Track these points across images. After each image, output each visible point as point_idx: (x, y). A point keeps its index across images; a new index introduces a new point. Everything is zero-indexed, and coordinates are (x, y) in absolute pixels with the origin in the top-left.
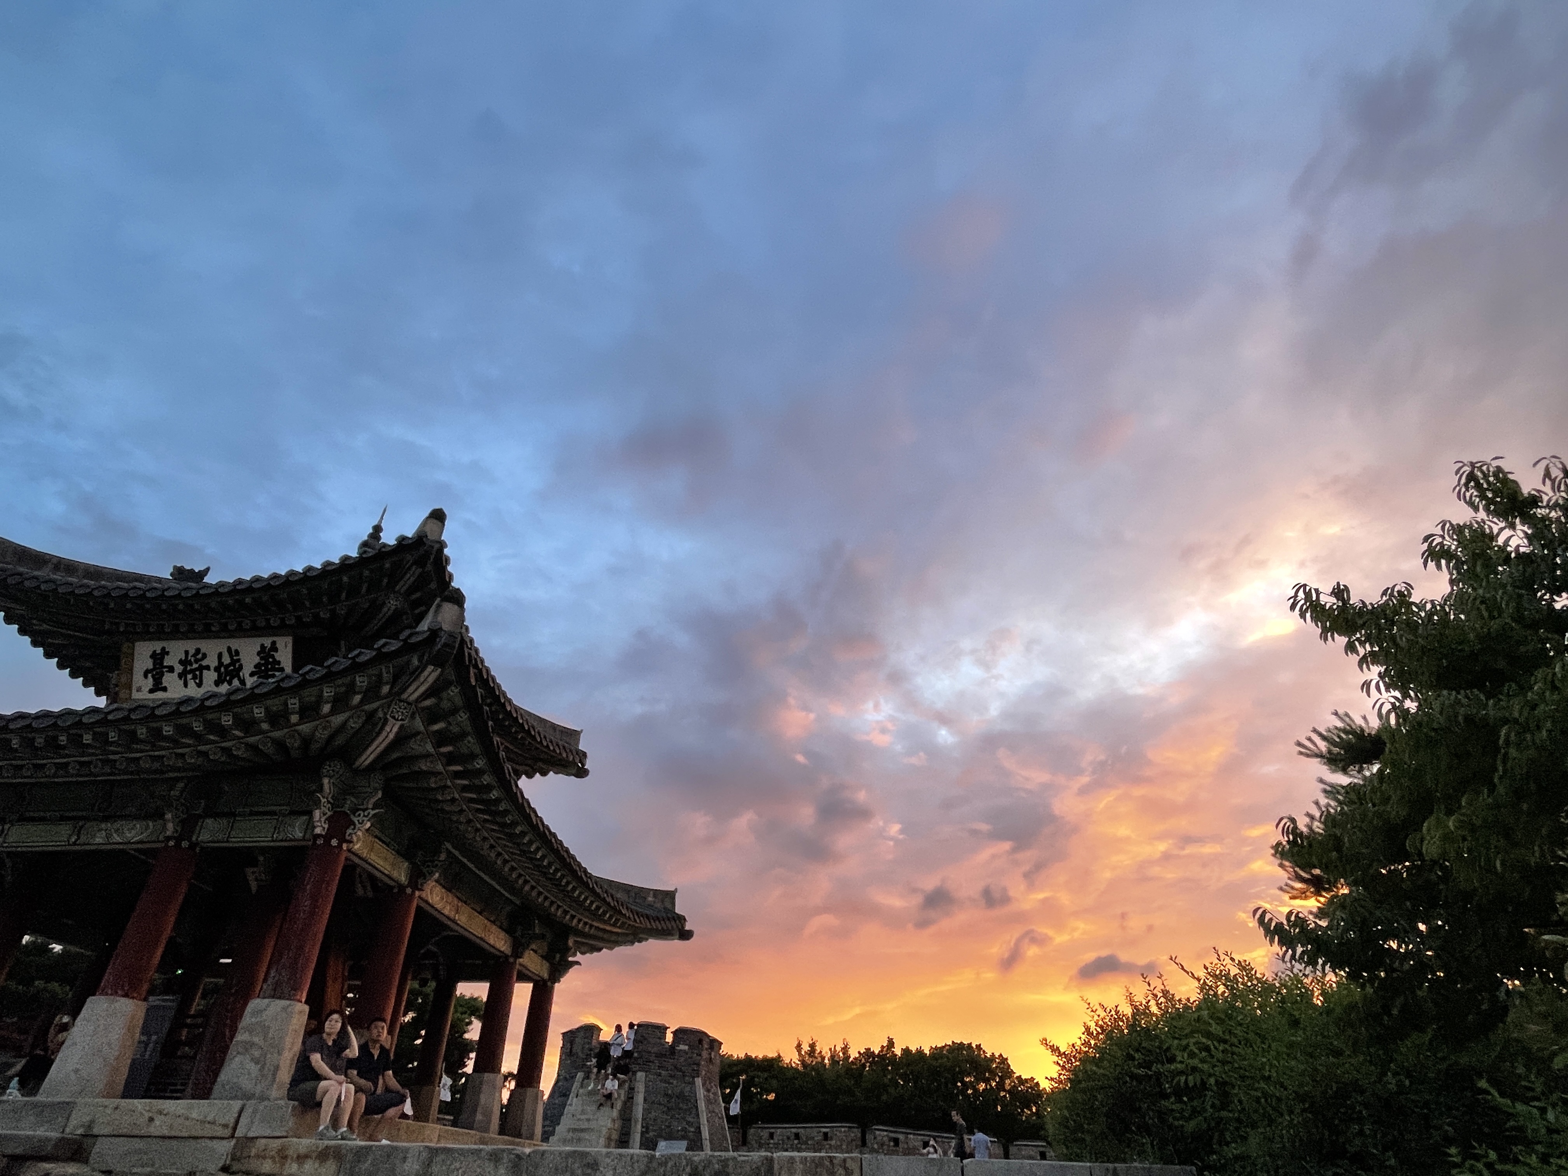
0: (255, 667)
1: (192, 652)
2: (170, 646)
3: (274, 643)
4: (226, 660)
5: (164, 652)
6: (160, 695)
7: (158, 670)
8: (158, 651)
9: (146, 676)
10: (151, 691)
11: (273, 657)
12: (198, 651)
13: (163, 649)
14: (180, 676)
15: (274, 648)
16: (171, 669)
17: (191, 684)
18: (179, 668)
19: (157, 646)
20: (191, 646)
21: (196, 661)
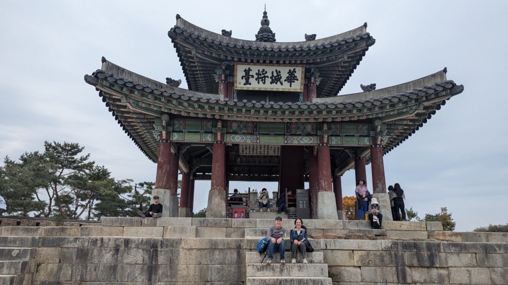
0: (287, 78)
1: (261, 70)
2: (252, 67)
3: (294, 69)
4: (275, 74)
5: (250, 70)
6: (248, 86)
7: (247, 76)
8: (247, 69)
9: (242, 78)
10: (245, 84)
11: (294, 74)
12: (264, 70)
13: (249, 68)
14: (256, 79)
15: (294, 71)
16: (253, 76)
17: (261, 82)
18: (256, 76)
19: (247, 67)
20: (261, 68)
21: (263, 74)
